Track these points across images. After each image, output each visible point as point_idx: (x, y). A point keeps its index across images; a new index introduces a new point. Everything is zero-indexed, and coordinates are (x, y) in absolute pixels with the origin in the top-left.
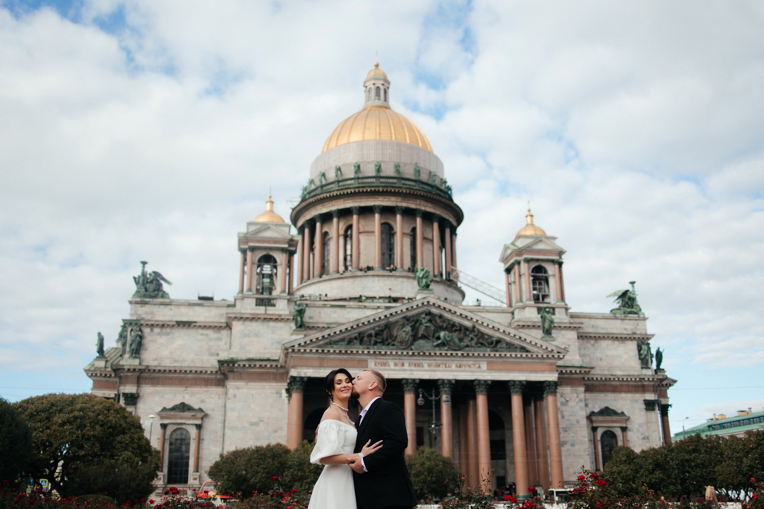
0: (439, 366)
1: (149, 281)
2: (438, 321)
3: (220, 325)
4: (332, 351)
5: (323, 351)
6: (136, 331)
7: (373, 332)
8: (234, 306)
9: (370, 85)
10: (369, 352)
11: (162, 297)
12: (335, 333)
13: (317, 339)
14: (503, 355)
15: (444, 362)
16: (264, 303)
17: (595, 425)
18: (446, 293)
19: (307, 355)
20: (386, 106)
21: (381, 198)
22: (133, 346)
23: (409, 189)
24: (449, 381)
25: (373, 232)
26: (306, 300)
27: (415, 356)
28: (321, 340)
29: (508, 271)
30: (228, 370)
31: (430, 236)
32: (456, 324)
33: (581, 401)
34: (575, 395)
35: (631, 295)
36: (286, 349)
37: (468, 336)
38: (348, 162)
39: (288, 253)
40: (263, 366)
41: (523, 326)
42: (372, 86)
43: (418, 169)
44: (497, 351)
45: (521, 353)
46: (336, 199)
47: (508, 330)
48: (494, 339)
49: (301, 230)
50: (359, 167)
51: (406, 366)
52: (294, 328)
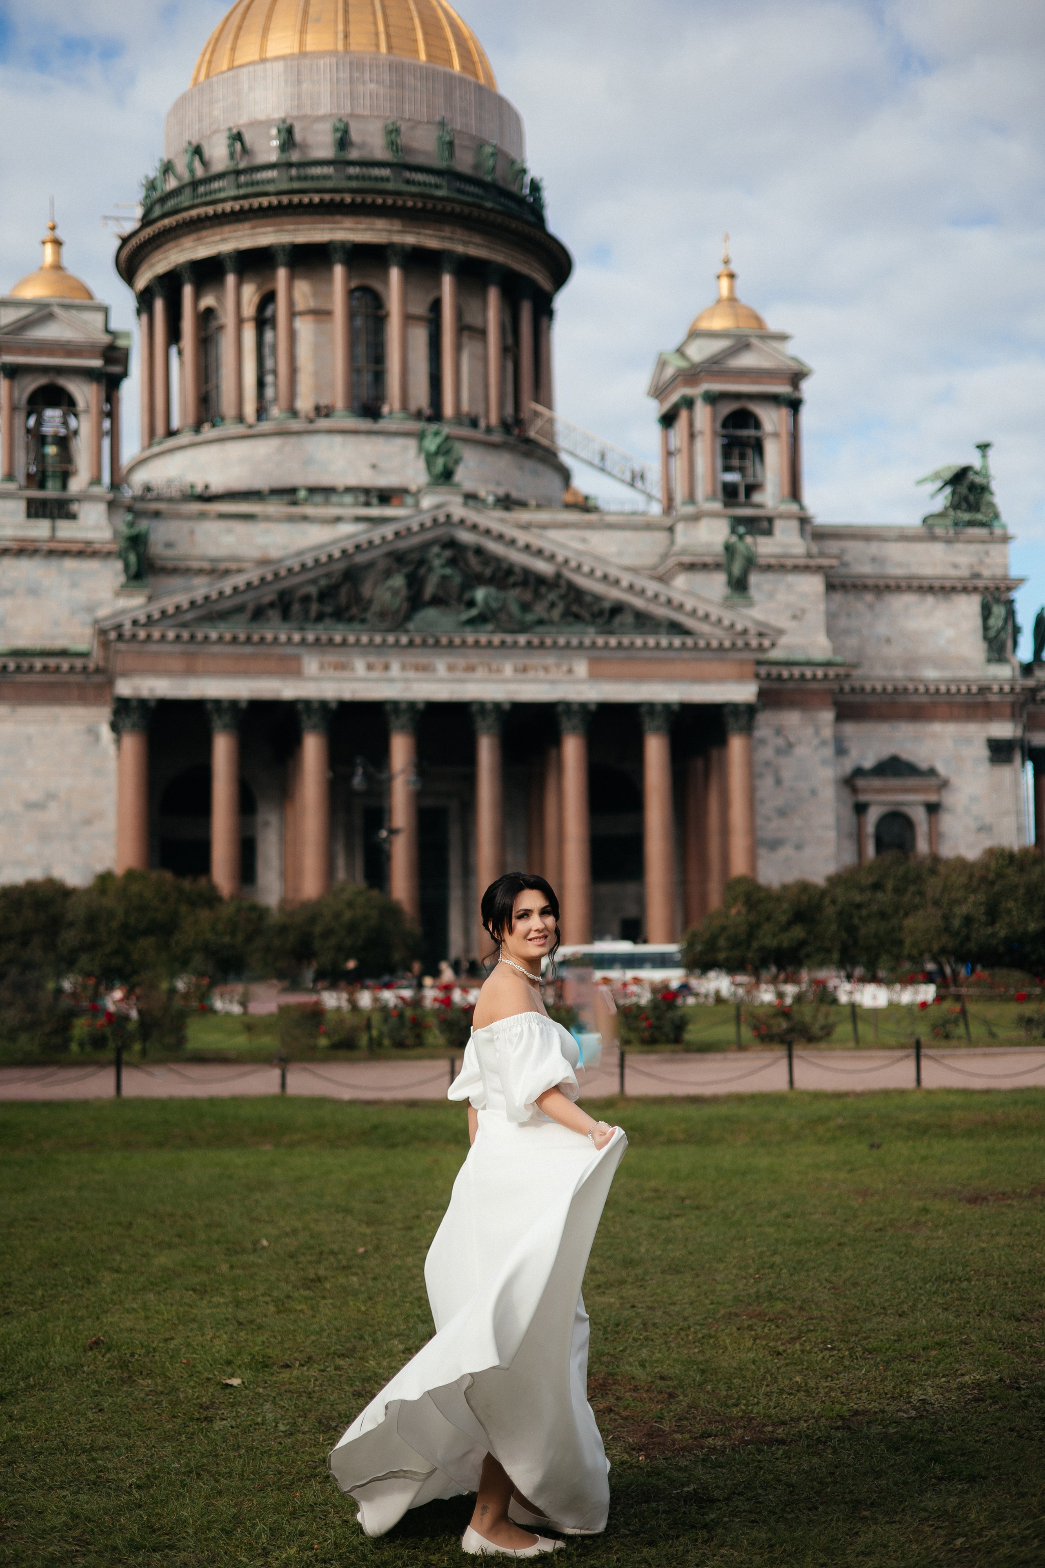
0: (471, 669)
2: (473, 560)
4: (214, 635)
5: (192, 637)
7: (313, 590)
10: (304, 638)
13: (178, 607)
14: (626, 643)
15: (486, 660)
16: (48, 512)
17: (863, 798)
19: (153, 647)
21: (348, 222)
23: (422, 196)
24: (497, 705)
25: (330, 313)
26: (157, 498)
27: (416, 646)
28: (186, 611)
29: (668, 420)
31: (477, 322)
32: (517, 570)
33: (824, 743)
34: (810, 731)
35: (978, 480)
36: (104, 632)
37: (544, 597)
38: (261, 117)
39: (104, 381)
40: (52, 667)
41: (693, 565)
43: (448, 139)
44: (611, 633)
45: (670, 638)
46: (230, 222)
47: (641, 582)
48: (607, 605)
49: (145, 301)
50: (290, 131)
51: (395, 669)
52: (122, 579)
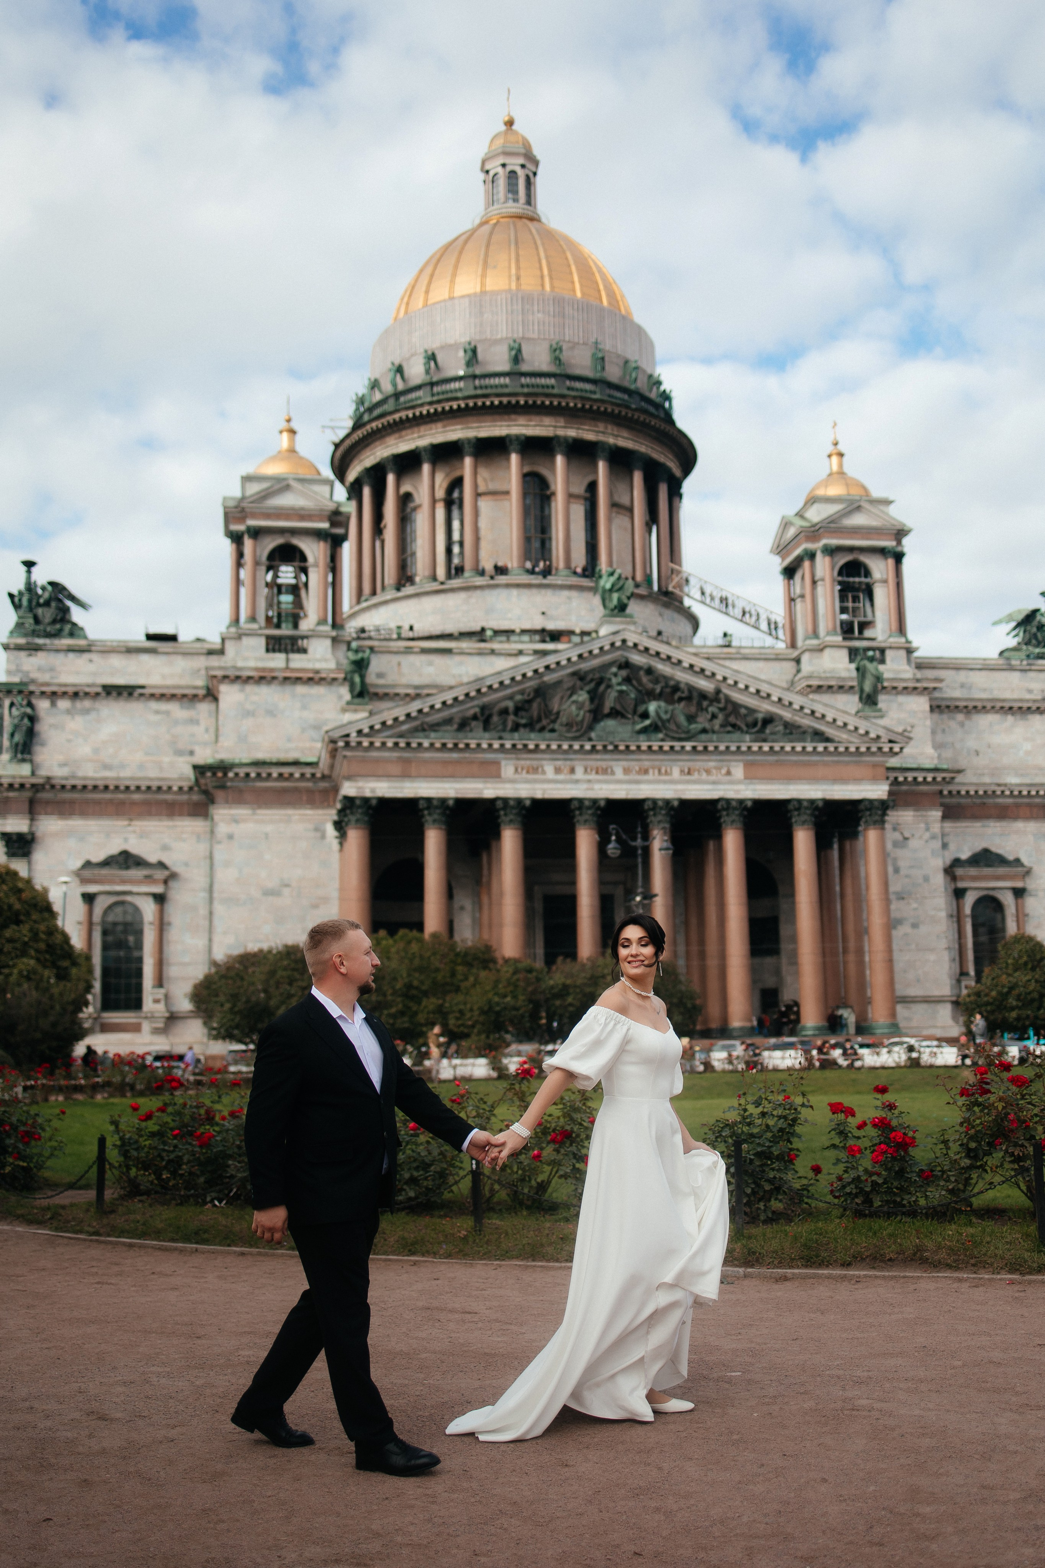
0: (646, 772)
1: (42, 601)
2: (645, 679)
3: (194, 692)
4: (426, 744)
5: (408, 744)
6: (21, 706)
7: (510, 705)
8: (221, 652)
9: (494, 166)
10: (502, 746)
11: (72, 635)
12: (432, 707)
13: (396, 719)
14: (777, 748)
15: (657, 763)
16: (283, 647)
17: (961, 885)
18: (659, 619)
19: (375, 754)
20: (530, 213)
21: (522, 420)
22: (18, 738)
23: (582, 398)
24: (667, 802)
25: (507, 493)
26: (370, 638)
27: (597, 752)
28: (403, 723)
29: (790, 572)
30: (214, 784)
31: (625, 500)
32: (682, 686)
33: (933, 837)
34: (923, 826)
35: (1043, 620)
36: (333, 741)
37: (706, 710)
38: (451, 341)
39: (329, 540)
40: (286, 775)
41: (820, 687)
42: (500, 170)
43: (600, 355)
44: (765, 740)
45: (814, 744)
46: (426, 423)
47: (787, 697)
48: (760, 716)
49: (355, 491)
50: (474, 351)
51: (579, 773)
52: (347, 697)
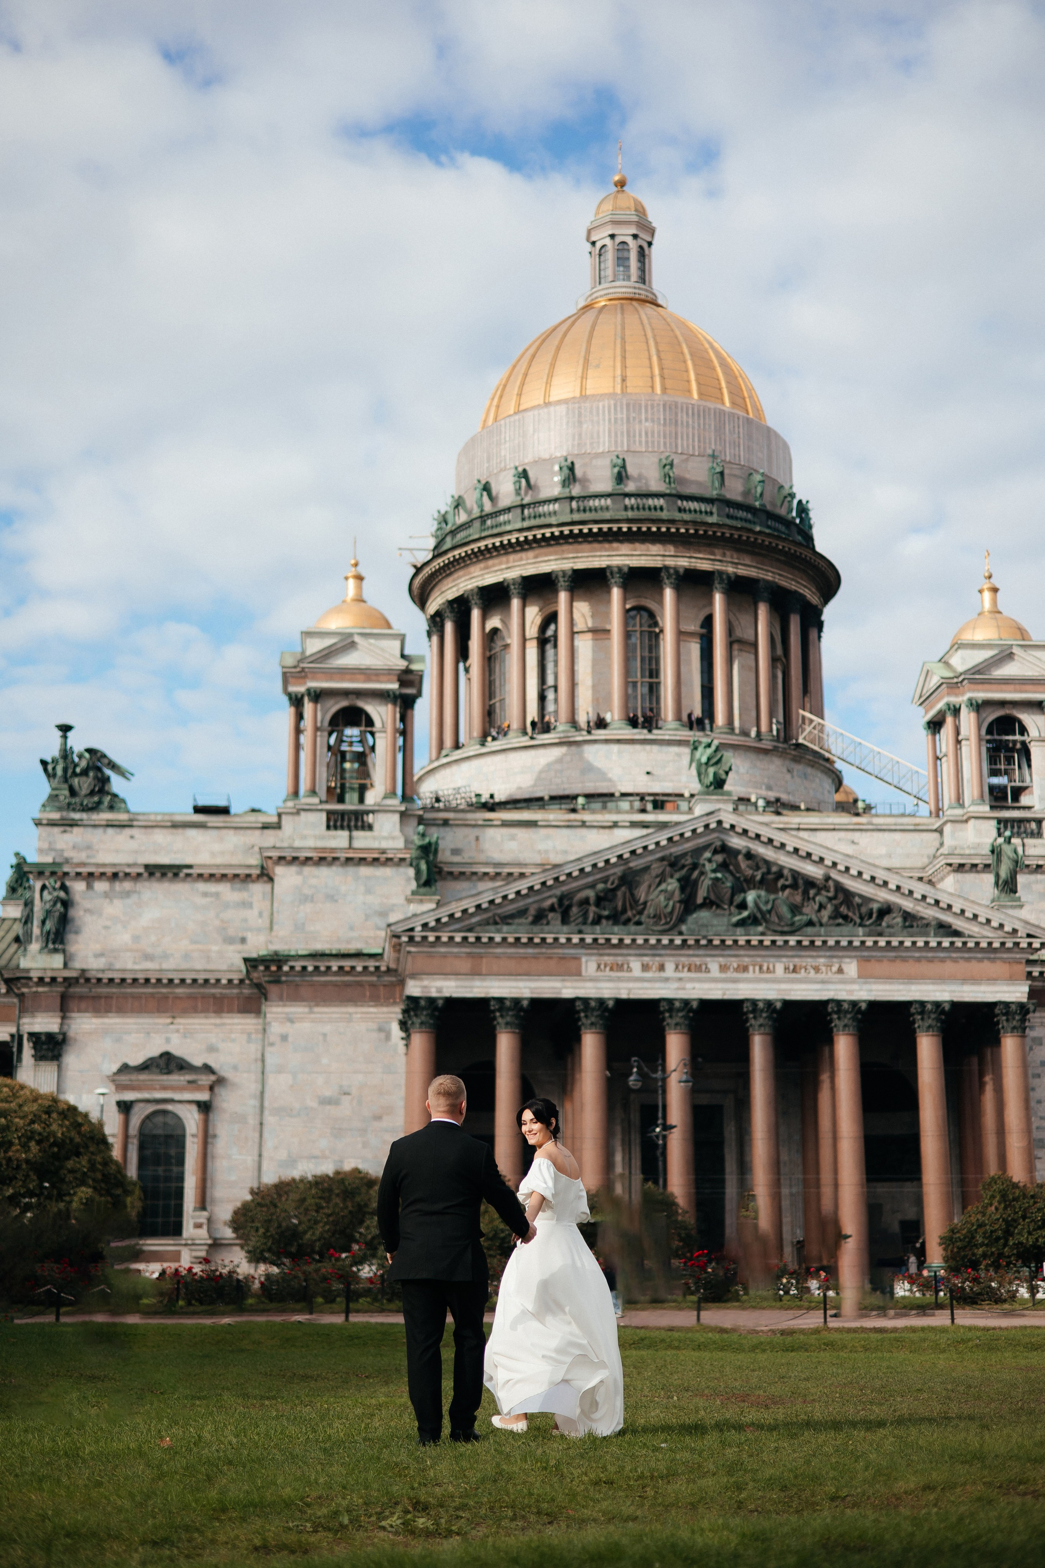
0: (745, 969)
1: (78, 770)
2: (743, 864)
3: (247, 871)
4: (498, 939)
5: (478, 939)
6: (54, 889)
7: (591, 894)
8: (278, 826)
9: (601, 236)
10: (582, 940)
11: (111, 808)
12: (505, 897)
13: (465, 911)
14: (895, 943)
15: (759, 959)
16: (346, 824)
19: (442, 949)
20: (643, 294)
21: (625, 548)
22: (48, 925)
23: (694, 523)
24: (769, 1003)
25: (608, 631)
26: (447, 809)
27: (689, 947)
28: (472, 915)
29: (934, 726)
30: (267, 979)
31: (749, 635)
32: (786, 872)
36: (396, 936)
37: (814, 899)
38: (546, 456)
39: (400, 702)
40: (347, 969)
41: (961, 866)
42: (608, 241)
43: (718, 470)
44: (880, 934)
45: (939, 939)
46: (515, 552)
47: (908, 884)
48: (875, 906)
49: (436, 623)
51: (670, 971)
52: (414, 885)
